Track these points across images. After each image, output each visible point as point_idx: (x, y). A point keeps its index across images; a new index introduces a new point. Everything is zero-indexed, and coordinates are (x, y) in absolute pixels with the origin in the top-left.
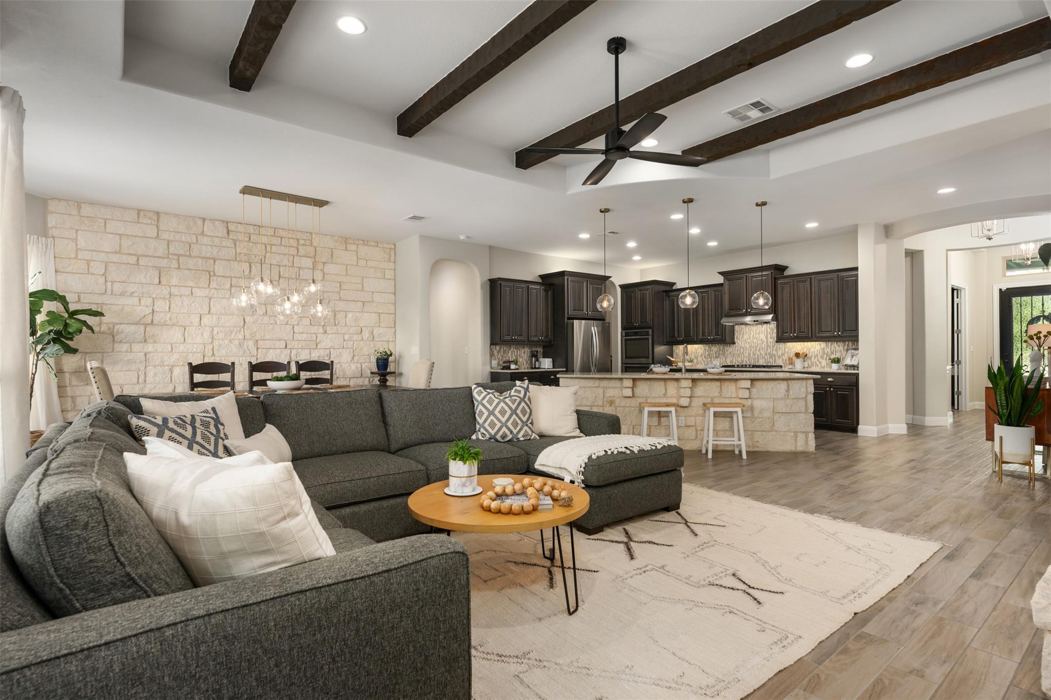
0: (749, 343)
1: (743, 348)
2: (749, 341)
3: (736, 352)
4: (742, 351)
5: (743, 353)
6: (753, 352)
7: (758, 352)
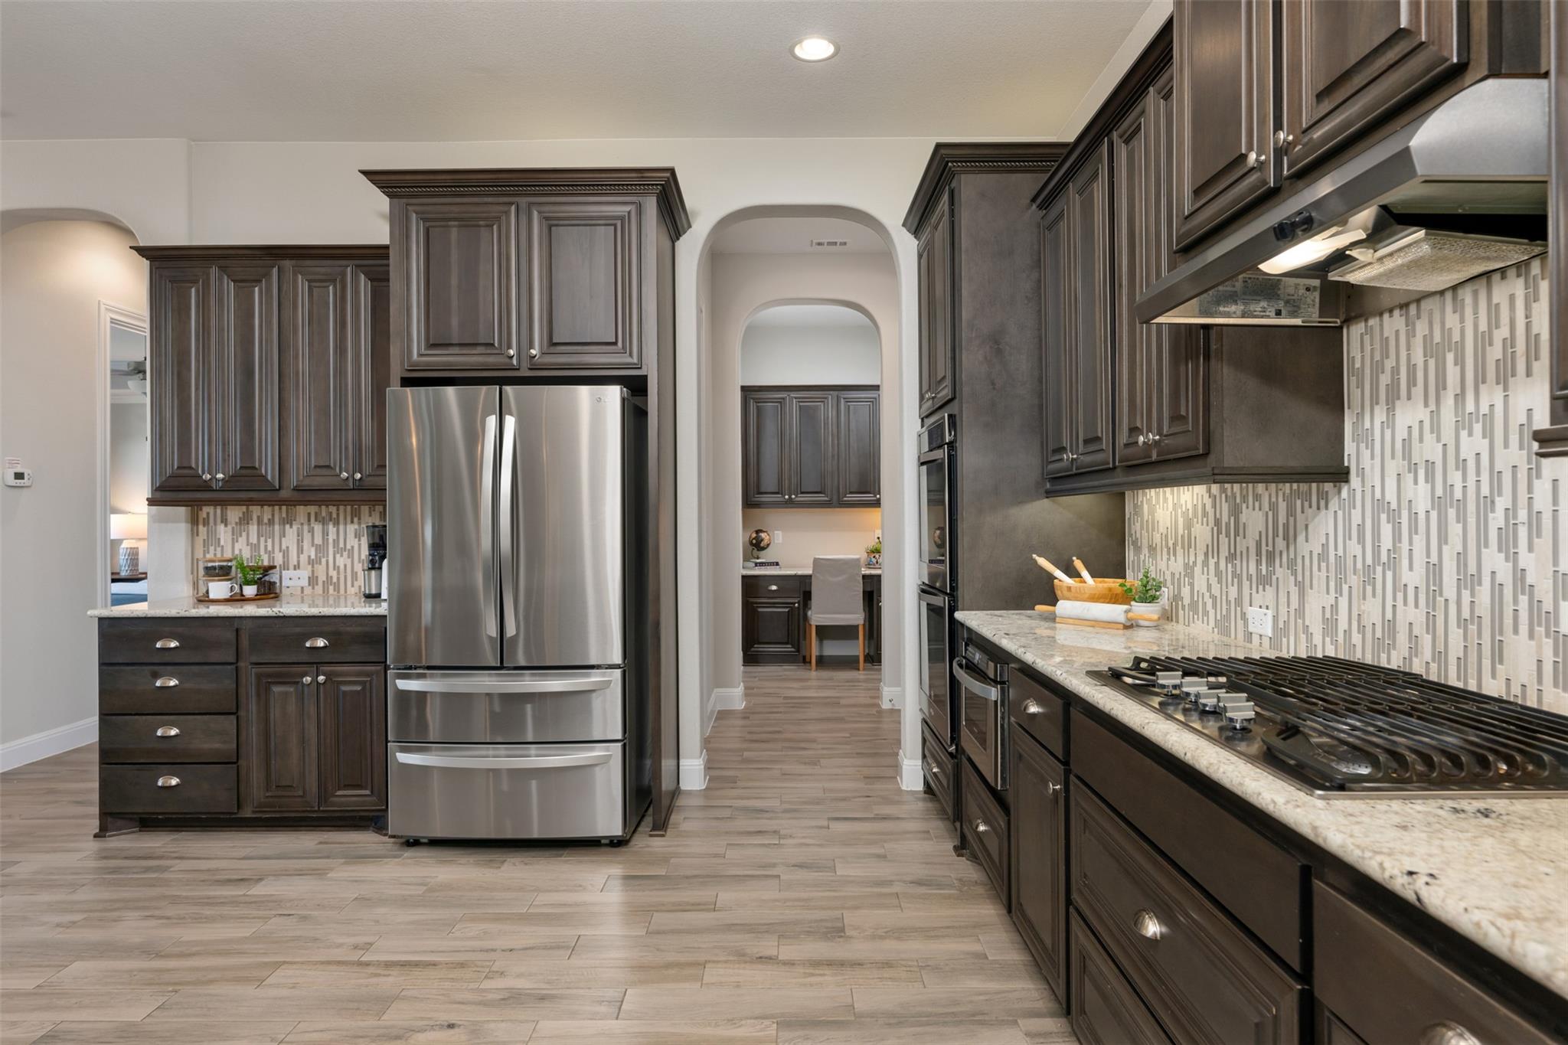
0: (1430, 465)
1: (1394, 517)
2: (1429, 449)
3: (1354, 548)
4: (1386, 542)
5: (1393, 564)
6: (1461, 558)
7: (1494, 560)
